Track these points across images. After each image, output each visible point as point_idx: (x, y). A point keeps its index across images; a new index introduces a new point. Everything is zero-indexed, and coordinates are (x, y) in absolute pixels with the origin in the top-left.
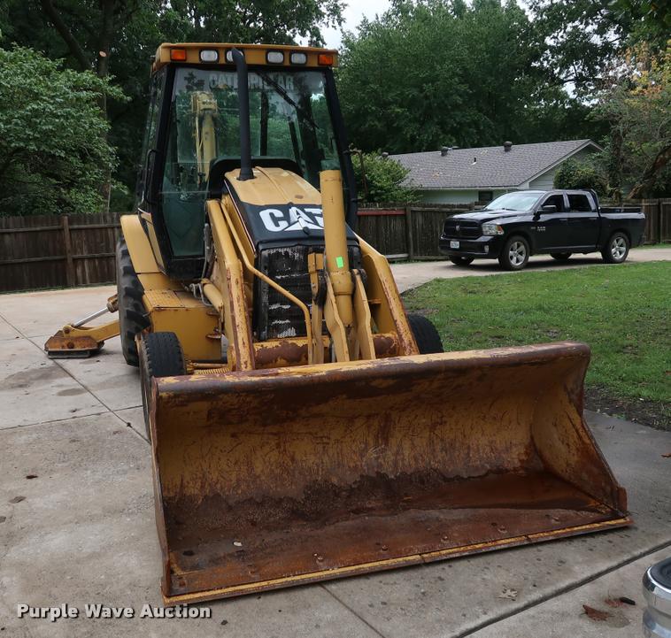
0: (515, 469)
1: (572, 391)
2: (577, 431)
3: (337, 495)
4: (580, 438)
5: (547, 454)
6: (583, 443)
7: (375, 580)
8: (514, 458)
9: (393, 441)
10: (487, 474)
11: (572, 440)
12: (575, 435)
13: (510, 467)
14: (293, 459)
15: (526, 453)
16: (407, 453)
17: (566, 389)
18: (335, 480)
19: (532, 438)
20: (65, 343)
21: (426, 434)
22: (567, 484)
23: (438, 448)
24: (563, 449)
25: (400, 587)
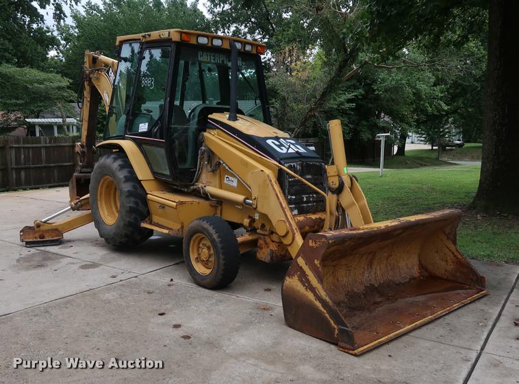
0: (418, 277)
1: (449, 234)
2: (453, 253)
3: (360, 297)
4: (455, 256)
5: (430, 267)
6: (457, 258)
7: (424, 329)
8: (415, 272)
9: (374, 267)
10: (410, 281)
11: (449, 258)
12: (452, 255)
13: (416, 276)
14: (338, 280)
15: (419, 269)
16: (378, 272)
17: (445, 233)
18: (356, 290)
19: (420, 261)
20: (37, 235)
21: (385, 262)
22: (447, 280)
23: (389, 269)
24: (443, 263)
25: (437, 330)
